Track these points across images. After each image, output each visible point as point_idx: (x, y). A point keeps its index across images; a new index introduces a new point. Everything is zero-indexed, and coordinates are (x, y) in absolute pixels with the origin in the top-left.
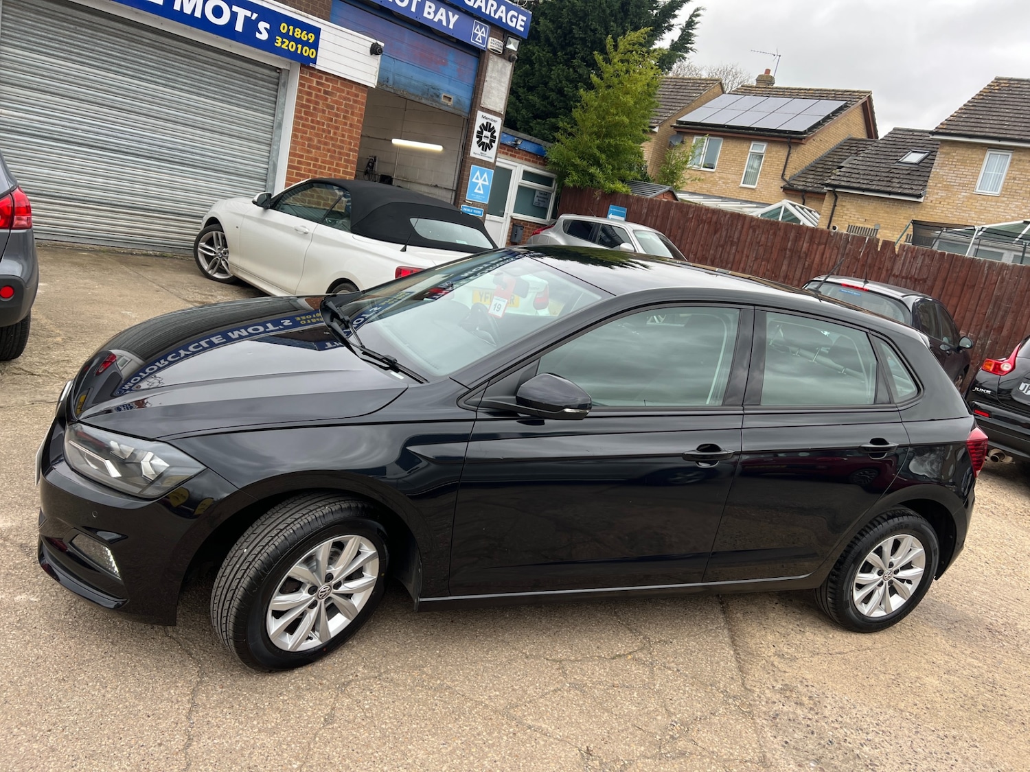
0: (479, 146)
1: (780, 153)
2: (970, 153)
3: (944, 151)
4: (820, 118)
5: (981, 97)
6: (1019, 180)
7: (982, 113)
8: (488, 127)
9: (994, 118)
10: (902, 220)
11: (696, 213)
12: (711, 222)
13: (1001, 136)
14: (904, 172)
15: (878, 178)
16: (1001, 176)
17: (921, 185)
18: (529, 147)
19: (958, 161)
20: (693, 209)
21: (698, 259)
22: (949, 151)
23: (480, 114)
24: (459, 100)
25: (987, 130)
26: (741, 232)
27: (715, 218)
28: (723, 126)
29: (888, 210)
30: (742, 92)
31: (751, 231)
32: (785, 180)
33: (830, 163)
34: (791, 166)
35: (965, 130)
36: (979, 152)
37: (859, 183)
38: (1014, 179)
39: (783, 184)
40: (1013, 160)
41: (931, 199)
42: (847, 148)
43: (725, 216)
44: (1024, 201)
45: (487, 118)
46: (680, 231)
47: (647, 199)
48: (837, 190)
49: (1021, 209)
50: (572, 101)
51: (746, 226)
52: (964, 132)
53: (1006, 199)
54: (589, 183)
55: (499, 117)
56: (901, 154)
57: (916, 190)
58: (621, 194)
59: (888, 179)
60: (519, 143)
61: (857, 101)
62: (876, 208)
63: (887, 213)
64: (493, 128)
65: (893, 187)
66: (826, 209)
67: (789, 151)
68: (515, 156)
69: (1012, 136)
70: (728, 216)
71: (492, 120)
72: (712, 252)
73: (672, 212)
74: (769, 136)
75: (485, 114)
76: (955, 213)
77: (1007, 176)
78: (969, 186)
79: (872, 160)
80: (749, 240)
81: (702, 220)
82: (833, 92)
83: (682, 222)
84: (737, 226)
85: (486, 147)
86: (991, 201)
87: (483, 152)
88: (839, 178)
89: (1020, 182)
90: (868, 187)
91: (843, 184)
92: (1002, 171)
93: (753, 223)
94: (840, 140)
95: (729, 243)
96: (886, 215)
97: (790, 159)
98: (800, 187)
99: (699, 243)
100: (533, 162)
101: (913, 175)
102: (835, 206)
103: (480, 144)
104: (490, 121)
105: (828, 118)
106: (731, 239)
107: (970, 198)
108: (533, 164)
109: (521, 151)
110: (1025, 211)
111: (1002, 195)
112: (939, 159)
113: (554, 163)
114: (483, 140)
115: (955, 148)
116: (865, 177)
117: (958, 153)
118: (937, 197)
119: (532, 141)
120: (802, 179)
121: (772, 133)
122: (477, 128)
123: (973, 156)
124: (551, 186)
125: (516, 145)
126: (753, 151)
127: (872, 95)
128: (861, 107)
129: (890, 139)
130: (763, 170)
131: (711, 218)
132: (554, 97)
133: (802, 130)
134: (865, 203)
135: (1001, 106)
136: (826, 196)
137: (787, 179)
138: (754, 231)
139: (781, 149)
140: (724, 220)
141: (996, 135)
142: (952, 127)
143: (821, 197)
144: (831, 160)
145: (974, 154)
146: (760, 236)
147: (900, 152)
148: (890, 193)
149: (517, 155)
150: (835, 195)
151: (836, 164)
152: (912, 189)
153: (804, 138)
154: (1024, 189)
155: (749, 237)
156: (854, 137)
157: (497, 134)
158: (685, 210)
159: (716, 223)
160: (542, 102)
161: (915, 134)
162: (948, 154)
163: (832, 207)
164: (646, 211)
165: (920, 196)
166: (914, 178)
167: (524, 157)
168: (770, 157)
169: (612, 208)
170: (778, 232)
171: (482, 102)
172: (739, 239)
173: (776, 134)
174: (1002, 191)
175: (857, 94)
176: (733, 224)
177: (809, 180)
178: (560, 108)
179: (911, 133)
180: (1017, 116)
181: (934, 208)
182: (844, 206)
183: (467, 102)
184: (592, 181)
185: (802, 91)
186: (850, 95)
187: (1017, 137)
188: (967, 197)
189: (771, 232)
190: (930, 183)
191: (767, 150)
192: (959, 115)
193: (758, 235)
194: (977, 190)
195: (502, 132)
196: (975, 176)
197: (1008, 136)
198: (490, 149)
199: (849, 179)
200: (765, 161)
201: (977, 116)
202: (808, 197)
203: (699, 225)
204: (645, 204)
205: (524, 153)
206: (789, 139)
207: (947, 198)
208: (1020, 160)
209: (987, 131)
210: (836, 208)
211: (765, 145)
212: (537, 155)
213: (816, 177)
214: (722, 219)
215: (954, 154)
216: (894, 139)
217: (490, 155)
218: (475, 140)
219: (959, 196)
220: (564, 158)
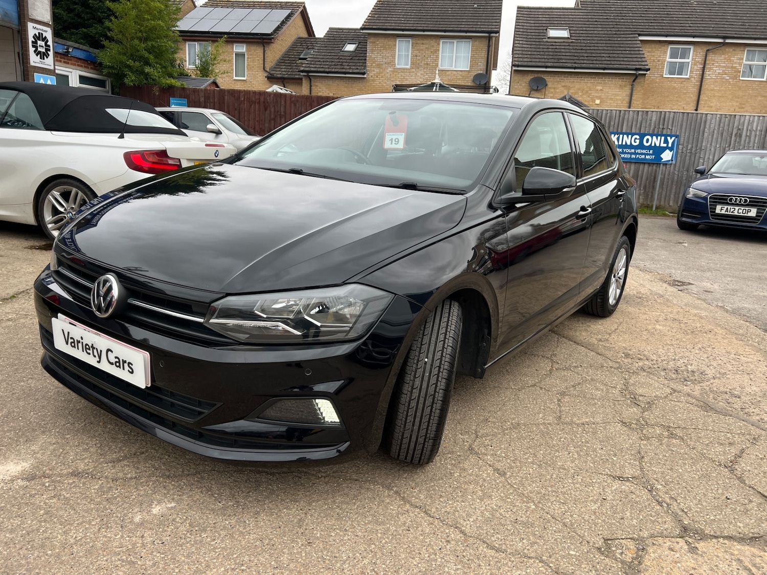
0: (37, 55)
1: (258, 51)
2: (387, 41)
3: (371, 41)
4: (279, 23)
5: (381, 3)
6: (419, 57)
7: (385, 13)
8: (39, 37)
9: (394, 16)
10: (357, 91)
11: (246, 96)
12: (259, 101)
13: (402, 28)
14: (348, 58)
15: (333, 63)
16: (408, 55)
17: (362, 66)
18: (78, 54)
19: (381, 47)
20: (242, 94)
21: (257, 132)
22: (374, 41)
23: (30, 25)
24: (6, 12)
25: (393, 24)
26: (285, 107)
27: (262, 99)
28: (208, 32)
29: (346, 85)
30: (210, 5)
31: (293, 105)
32: (266, 71)
33: (293, 56)
34: (268, 60)
35: (380, 25)
36: (392, 40)
37: (323, 68)
38: (416, 56)
39: (266, 74)
40: (413, 43)
41: (371, 75)
42: (300, 44)
43: (270, 96)
44: (425, 70)
45: (37, 29)
46: (236, 112)
47: (202, 90)
48: (310, 74)
49: (424, 76)
50: (99, 12)
51: (288, 102)
52: (381, 27)
53: (414, 70)
54: (145, 81)
55: (48, 27)
56: (341, 46)
57: (360, 69)
58: (177, 88)
59: (340, 63)
60: (70, 50)
61: (298, 10)
62: (338, 85)
63: (346, 87)
64: (45, 37)
65: (346, 69)
66: (305, 89)
67: (264, 49)
68: (68, 63)
69: (410, 28)
70: (272, 96)
71: (42, 30)
72: (267, 125)
73: (226, 98)
74: (246, 38)
75: (35, 25)
76: (387, 83)
77: (412, 54)
78: (391, 63)
79: (325, 51)
80: (292, 112)
81: (252, 101)
82: (279, 4)
83: (236, 105)
84: (281, 102)
85: (44, 55)
86: (406, 72)
87: (42, 60)
88: (308, 65)
89: (420, 58)
90: (330, 70)
91: (312, 69)
92: (408, 52)
93: (293, 99)
94: (293, 39)
95: (279, 117)
96: (346, 89)
97: (266, 55)
98: (279, 76)
99: (255, 119)
100: (85, 67)
101: (355, 59)
102: (311, 86)
103: (37, 53)
104: (41, 32)
105: (283, 23)
106: (279, 113)
107: (394, 72)
108: (86, 70)
109: (72, 58)
110: (427, 76)
111: (412, 68)
112: (369, 47)
113: (109, 67)
114: (39, 49)
115: (377, 38)
116: (325, 63)
117: (381, 42)
118: (374, 73)
119: (81, 48)
120: (278, 70)
121: (248, 36)
122: (31, 39)
123: (389, 43)
124: (104, 87)
125: (68, 52)
126: (236, 51)
127: (306, 5)
128: (300, 14)
129: (330, 36)
130: (248, 65)
131: (260, 99)
132: (80, 10)
133: (269, 32)
134: (330, 82)
135: (395, 8)
136: (303, 79)
137: (268, 70)
138: (295, 105)
139: (257, 48)
140: (270, 100)
141: (400, 27)
142: (372, 24)
143: (300, 81)
144: (292, 54)
145: (389, 42)
146: (300, 109)
147: (340, 44)
148: (345, 73)
149: (70, 62)
150: (309, 78)
151: (296, 57)
152: (358, 69)
153: (273, 38)
154: (423, 62)
155: (292, 110)
156: (301, 36)
157: (50, 43)
158: (236, 95)
159: (264, 102)
160: (68, 15)
161: (344, 31)
162: (374, 42)
163: (309, 87)
164: (203, 99)
165: (364, 74)
166: (356, 61)
167: (77, 63)
168: (251, 55)
169: (172, 100)
170: (313, 103)
171: (30, 14)
172: (285, 112)
173: (251, 36)
174: (411, 65)
175: (295, 4)
176: (277, 101)
177: (283, 70)
178: (88, 20)
179: (341, 31)
180: (406, 14)
181: (374, 80)
182: (317, 86)
183: (14, 14)
184: (147, 79)
185: (256, 3)
186: (291, 5)
187: (412, 28)
188: (392, 71)
189: (308, 104)
190: (368, 64)
191: (247, 49)
192: (373, 15)
193: (298, 108)
194: (397, 66)
195: (54, 42)
196: (394, 57)
197: (407, 28)
198: (47, 58)
199: (315, 66)
200: (248, 58)
201: (384, 16)
202: (287, 82)
203: (251, 106)
204: (202, 94)
205: (75, 59)
206: (262, 40)
207: (380, 73)
208: (417, 43)
209: (393, 26)
210: (312, 87)
211: (245, 46)
212: (87, 61)
213: (287, 67)
214: (268, 98)
215: (378, 42)
216: (332, 35)
217: (49, 62)
218: (32, 50)
219: (388, 71)
220: (117, 61)
